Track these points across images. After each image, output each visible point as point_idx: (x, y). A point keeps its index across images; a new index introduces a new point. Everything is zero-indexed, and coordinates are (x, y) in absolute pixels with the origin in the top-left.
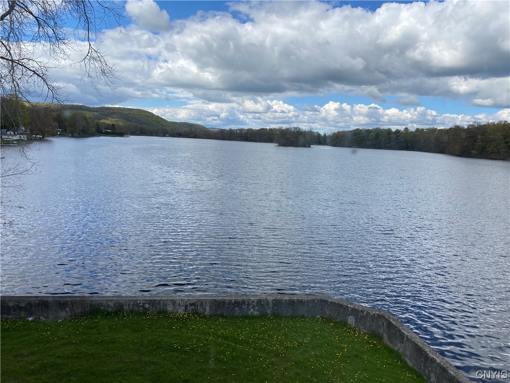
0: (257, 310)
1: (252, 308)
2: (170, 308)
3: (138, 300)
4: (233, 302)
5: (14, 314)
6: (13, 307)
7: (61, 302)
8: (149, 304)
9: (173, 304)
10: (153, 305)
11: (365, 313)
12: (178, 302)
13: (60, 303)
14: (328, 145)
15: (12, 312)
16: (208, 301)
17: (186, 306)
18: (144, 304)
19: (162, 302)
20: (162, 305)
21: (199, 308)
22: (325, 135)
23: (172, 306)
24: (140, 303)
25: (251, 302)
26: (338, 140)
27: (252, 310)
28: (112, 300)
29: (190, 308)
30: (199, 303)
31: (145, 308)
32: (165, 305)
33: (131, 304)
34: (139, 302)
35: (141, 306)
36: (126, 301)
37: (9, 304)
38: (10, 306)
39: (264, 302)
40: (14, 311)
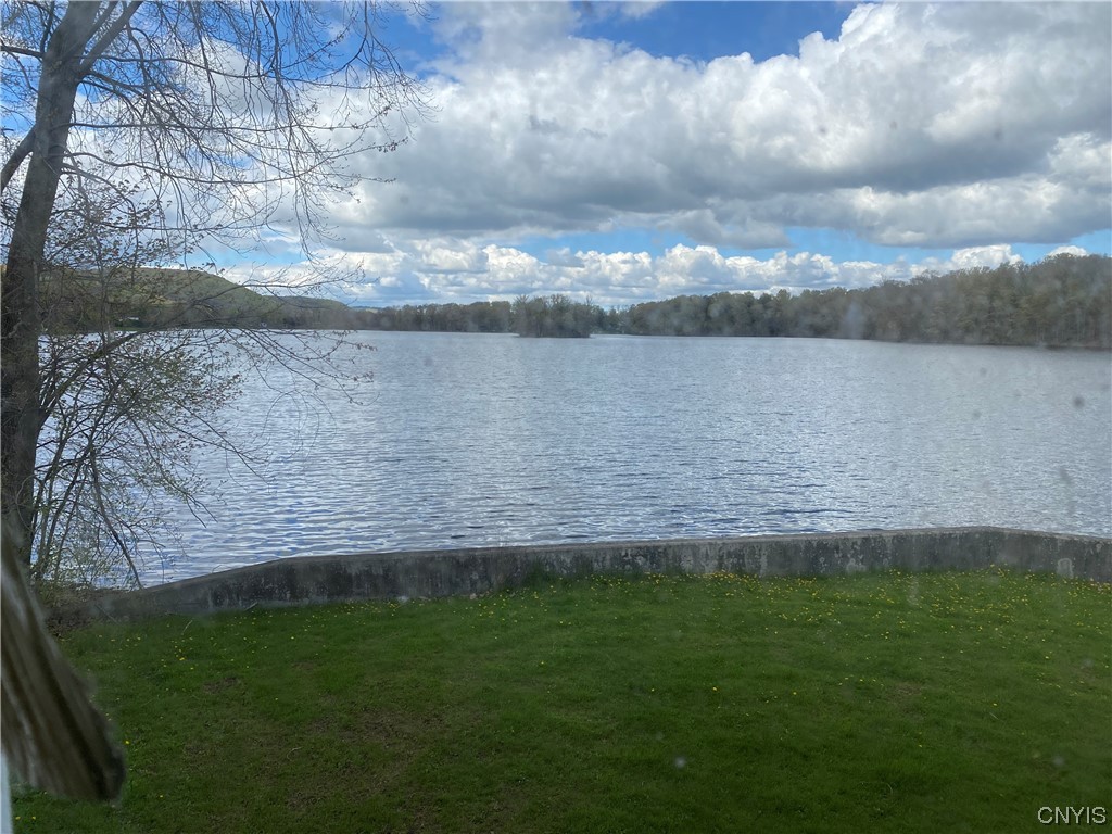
0: (862, 561)
1: (852, 556)
2: (687, 565)
3: (621, 549)
4: (815, 545)
5: (359, 594)
6: (358, 576)
7: (462, 561)
8: (645, 556)
9: (694, 555)
10: (653, 557)
11: (1099, 547)
12: (703, 550)
13: (458, 562)
14: (621, 333)
15: (354, 589)
16: (764, 546)
17: (721, 558)
18: (634, 556)
19: (670, 552)
20: (670, 557)
21: (746, 561)
22: (614, 311)
23: (690, 558)
24: (627, 555)
25: (849, 544)
26: (642, 321)
27: (852, 562)
28: (568, 551)
29: (729, 562)
30: (746, 552)
31: (635, 566)
32: (677, 558)
33: (608, 557)
34: (623, 554)
35: (628, 563)
36: (597, 551)
37: (349, 571)
38: (350, 575)
39: (875, 542)
40: (359, 586)
